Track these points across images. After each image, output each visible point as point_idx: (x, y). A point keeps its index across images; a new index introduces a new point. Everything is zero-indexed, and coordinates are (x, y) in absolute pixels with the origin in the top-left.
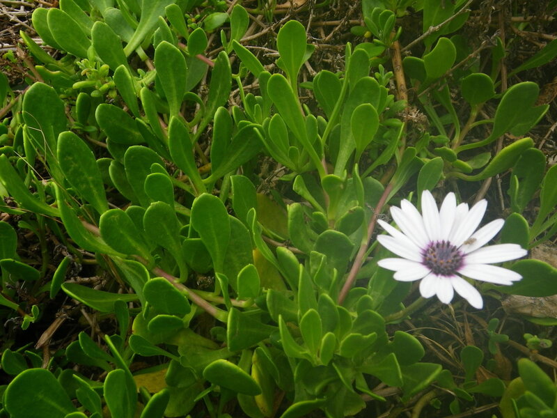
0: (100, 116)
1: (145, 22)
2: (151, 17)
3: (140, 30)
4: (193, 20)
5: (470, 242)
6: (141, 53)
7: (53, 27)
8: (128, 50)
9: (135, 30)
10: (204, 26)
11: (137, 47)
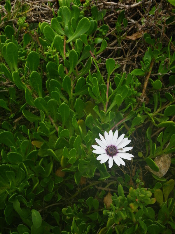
0: (48, 66)
1: (77, 32)
2: (78, 33)
3: (73, 36)
4: (91, 38)
5: (121, 149)
6: (71, 44)
8: (68, 41)
9: (72, 36)
10: (94, 41)
11: (71, 41)
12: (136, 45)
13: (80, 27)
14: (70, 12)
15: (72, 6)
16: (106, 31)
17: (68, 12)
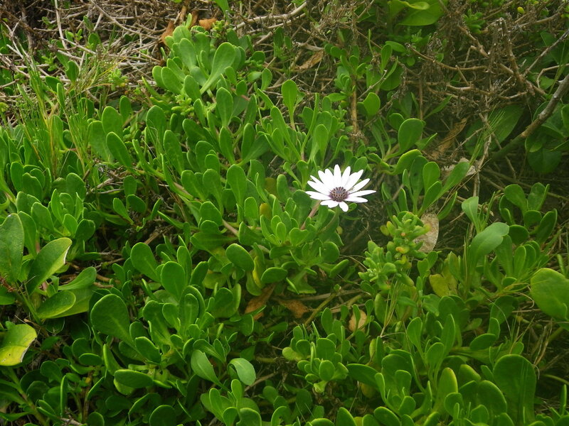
0: (185, 125)
1: (215, 72)
3: (210, 79)
4: (241, 75)
6: (209, 92)
7: (164, 77)
8: (202, 91)
9: (207, 79)
10: (247, 79)
11: (208, 89)
12: (316, 75)
13: (217, 61)
14: (194, 45)
15: (196, 35)
16: (260, 61)
17: (190, 46)
